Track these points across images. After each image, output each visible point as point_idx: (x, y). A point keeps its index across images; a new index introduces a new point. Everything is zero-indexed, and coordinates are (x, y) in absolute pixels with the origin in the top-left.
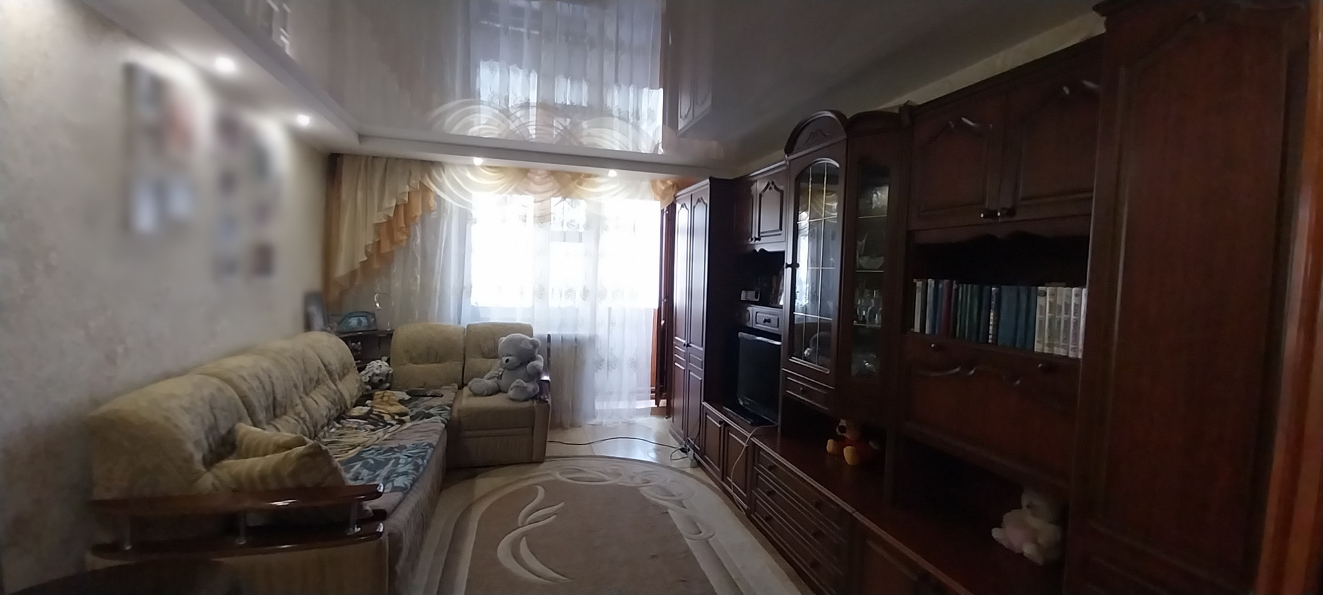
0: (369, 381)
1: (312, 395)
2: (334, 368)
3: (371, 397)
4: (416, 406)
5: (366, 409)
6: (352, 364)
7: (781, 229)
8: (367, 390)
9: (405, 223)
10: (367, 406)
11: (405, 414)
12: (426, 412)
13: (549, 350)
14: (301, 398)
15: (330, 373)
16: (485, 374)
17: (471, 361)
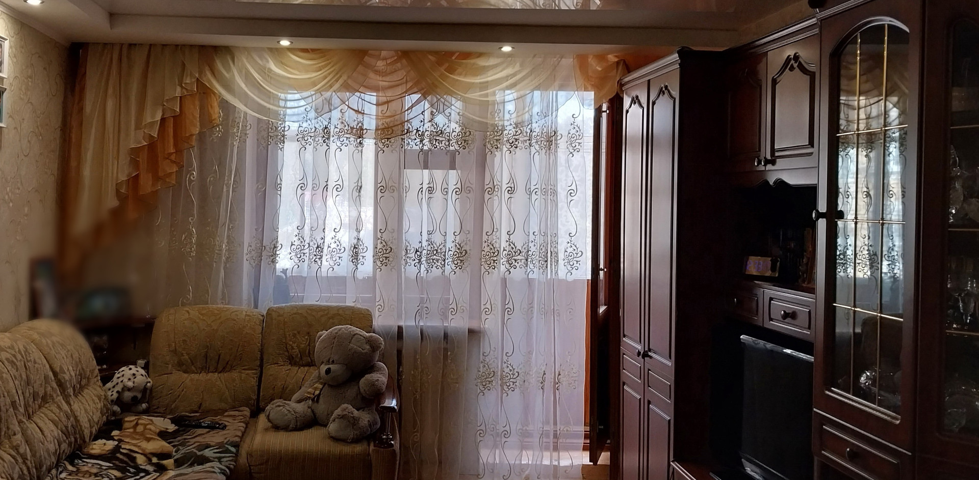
0: (118, 398)
1: (35, 419)
2: (67, 377)
3: (119, 425)
4: (183, 444)
5: (111, 445)
6: (92, 371)
7: (811, 144)
8: (114, 413)
9: (176, 145)
10: (112, 438)
11: (167, 456)
12: (199, 453)
13: (399, 352)
14: (20, 422)
15: (61, 384)
16: (293, 392)
17: (271, 370)
